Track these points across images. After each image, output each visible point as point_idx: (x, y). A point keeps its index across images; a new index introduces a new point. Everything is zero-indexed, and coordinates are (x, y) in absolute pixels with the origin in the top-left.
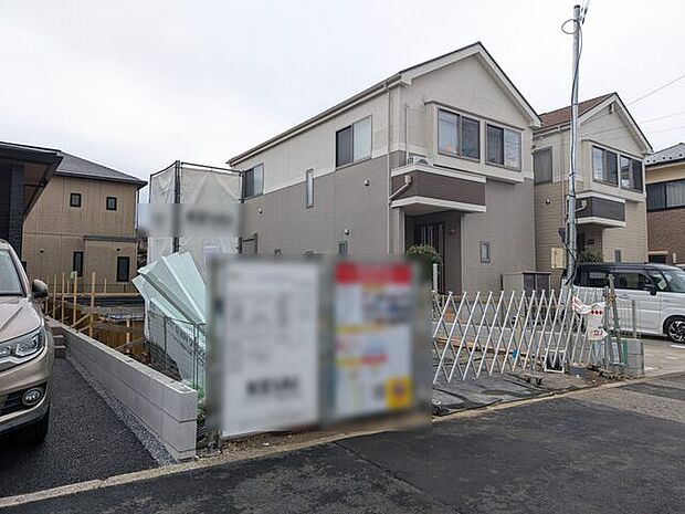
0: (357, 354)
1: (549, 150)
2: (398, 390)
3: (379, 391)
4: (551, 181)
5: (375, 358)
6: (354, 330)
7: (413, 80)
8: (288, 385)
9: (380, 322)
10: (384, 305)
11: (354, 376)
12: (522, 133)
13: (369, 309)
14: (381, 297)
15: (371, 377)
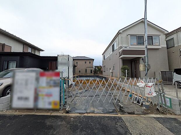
0: (44, 93)
1: (173, 39)
2: (55, 104)
3: (50, 103)
4: (174, 46)
5: (49, 95)
6: (44, 88)
7: (123, 31)
8: (26, 99)
9: (51, 86)
10: (52, 82)
11: (43, 99)
12: (160, 36)
13: (48, 83)
14: (51, 80)
15: (47, 100)
